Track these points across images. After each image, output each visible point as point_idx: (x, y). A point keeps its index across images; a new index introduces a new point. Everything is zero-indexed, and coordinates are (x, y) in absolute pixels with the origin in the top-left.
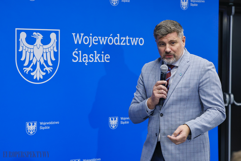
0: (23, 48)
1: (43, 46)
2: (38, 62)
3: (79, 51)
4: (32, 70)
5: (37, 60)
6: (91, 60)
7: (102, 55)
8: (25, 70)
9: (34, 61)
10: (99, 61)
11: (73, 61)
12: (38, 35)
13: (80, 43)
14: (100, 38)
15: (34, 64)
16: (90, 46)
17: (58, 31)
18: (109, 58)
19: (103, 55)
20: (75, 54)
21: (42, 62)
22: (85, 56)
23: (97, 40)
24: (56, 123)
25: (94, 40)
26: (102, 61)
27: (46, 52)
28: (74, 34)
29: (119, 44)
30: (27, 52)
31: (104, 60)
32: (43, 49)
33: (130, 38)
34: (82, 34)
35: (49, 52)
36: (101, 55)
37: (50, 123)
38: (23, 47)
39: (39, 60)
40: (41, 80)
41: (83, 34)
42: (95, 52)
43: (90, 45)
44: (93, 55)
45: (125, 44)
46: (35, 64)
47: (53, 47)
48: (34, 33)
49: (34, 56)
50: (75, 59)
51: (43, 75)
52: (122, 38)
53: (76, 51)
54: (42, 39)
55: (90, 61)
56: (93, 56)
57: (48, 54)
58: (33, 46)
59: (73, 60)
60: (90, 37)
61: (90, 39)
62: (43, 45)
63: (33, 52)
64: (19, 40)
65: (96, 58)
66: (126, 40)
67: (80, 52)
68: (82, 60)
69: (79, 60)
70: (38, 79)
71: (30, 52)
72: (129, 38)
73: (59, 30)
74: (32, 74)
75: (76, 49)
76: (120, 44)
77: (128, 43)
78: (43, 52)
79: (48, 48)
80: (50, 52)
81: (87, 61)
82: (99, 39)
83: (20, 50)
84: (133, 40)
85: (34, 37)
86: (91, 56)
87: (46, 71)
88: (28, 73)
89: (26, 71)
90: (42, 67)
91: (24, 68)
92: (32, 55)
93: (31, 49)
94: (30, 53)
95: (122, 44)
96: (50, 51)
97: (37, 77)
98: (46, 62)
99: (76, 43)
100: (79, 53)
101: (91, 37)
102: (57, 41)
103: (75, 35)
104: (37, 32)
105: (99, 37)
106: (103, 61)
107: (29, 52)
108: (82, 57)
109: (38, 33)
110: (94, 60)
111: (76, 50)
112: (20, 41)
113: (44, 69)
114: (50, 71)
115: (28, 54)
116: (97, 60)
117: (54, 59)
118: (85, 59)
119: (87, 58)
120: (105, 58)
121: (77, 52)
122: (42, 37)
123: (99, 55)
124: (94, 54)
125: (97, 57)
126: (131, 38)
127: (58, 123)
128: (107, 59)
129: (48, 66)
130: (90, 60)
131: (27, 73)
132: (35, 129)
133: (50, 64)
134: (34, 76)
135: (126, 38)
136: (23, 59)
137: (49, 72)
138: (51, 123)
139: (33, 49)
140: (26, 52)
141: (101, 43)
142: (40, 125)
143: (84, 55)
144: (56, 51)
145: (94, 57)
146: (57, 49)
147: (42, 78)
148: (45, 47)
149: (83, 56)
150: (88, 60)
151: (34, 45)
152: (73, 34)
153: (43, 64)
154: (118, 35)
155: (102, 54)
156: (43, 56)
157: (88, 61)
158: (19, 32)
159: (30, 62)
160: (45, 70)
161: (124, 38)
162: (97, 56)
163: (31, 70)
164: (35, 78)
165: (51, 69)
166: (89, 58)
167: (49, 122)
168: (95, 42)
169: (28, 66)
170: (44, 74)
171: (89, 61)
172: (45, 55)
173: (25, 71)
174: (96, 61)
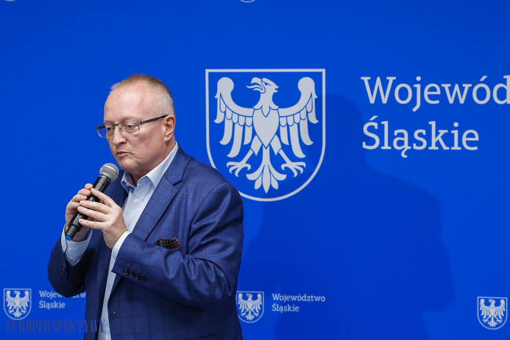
0: (225, 115)
1: (280, 110)
2: (266, 148)
3: (383, 123)
4: (249, 167)
5: (263, 144)
6: (420, 144)
7: (452, 132)
8: (230, 166)
9: (255, 148)
10: (445, 148)
11: (365, 146)
12: (264, 84)
13: (385, 100)
14: (447, 86)
15: (254, 154)
16: (415, 110)
17: (321, 73)
18: (477, 138)
19: (456, 132)
20: (371, 129)
21: (277, 148)
22: (401, 135)
23: (438, 92)
24: (317, 299)
25: (426, 93)
26: (452, 148)
27: (287, 124)
28: (366, 79)
30: (236, 125)
31: (460, 144)
32: (280, 117)
34: (391, 79)
35: (296, 125)
36: (449, 132)
37: (299, 298)
38: (225, 112)
39: (270, 145)
40: (272, 192)
41: (395, 78)
42: (433, 124)
43: (415, 105)
44: (424, 132)
46: (256, 154)
47: (307, 112)
48: (255, 80)
49: (254, 133)
50: (371, 141)
51: (278, 181)
53: (374, 121)
54: (274, 93)
55: (415, 147)
56: (424, 134)
57: (294, 130)
58: (252, 110)
59: (364, 143)
60: (415, 86)
61: (414, 90)
62: (277, 107)
63: (252, 124)
64: (216, 97)
65: (434, 140)
67: (386, 123)
68: (390, 144)
69: (382, 143)
70: (266, 189)
71: (245, 124)
73: (323, 71)
74: (250, 177)
75: (375, 117)
78: (280, 124)
79: (293, 115)
80: (298, 124)
81: (406, 147)
82: (443, 89)
83: (218, 120)
85: (255, 89)
86: (420, 135)
87: (288, 171)
88: (239, 174)
89: (234, 171)
90: (276, 161)
91: (229, 164)
92: (249, 131)
93: (245, 116)
94: (244, 126)
96: (297, 122)
97: (262, 186)
98: (287, 149)
99: (372, 100)
100: (381, 127)
101: (418, 86)
102: (316, 97)
103: (369, 80)
104: (261, 75)
105: (443, 85)
106: (456, 147)
107: (242, 124)
108: (392, 137)
109: (265, 80)
110: (429, 144)
111: (372, 119)
112: (217, 99)
113: (283, 167)
114: (298, 171)
115: (238, 130)
116: (438, 144)
117: (308, 142)
118: (401, 143)
119: (406, 139)
120: (464, 139)
121: (376, 125)
122: (276, 89)
123: (442, 132)
124: (429, 129)
125: (439, 138)
127: (323, 299)
128: (470, 143)
129: (294, 159)
130: (415, 145)
131: (236, 174)
132: (260, 309)
133: (298, 152)
134: (254, 181)
136: (225, 141)
137: (296, 174)
138: (302, 298)
139: (252, 117)
140: (234, 124)
141: (451, 101)
142: (273, 302)
143: (396, 132)
144: (314, 121)
145: (428, 138)
146: (319, 116)
147: (276, 186)
148: (284, 111)
149: (396, 134)
150: (410, 144)
151: (255, 107)
152: (362, 78)
153: (278, 153)
155: (455, 129)
156: (278, 133)
157: (410, 148)
158: (215, 78)
159: (245, 148)
160: (285, 168)
162: (437, 134)
163: (246, 168)
164: (257, 186)
165: (302, 167)
166: (412, 140)
167: (298, 295)
168: (432, 97)
169: (238, 159)
170: (283, 177)
171: (412, 147)
172: (283, 131)
173: (231, 170)
174: (434, 147)
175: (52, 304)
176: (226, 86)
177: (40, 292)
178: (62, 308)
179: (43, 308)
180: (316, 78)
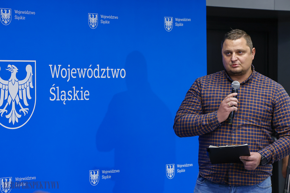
2: (14, 101)
3: (57, 87)
4: (7, 111)
5: (12, 99)
6: (70, 98)
7: (81, 91)
9: (9, 101)
10: (79, 99)
11: (51, 99)
12: (12, 68)
13: (57, 76)
14: (78, 69)
16: (68, 81)
18: (89, 95)
19: (82, 92)
20: (53, 91)
21: (18, 101)
22: (63, 93)
23: (76, 73)
24: (33, 178)
25: (72, 73)
26: (81, 99)
27: (22, 89)
28: (51, 66)
29: (98, 77)
30: (1, 90)
32: (19, 85)
33: (111, 69)
34: (60, 66)
36: (80, 91)
39: (15, 99)
40: (16, 124)
41: (61, 65)
42: (74, 87)
44: (71, 91)
45: (105, 77)
46: (10, 104)
47: (29, 83)
48: (9, 66)
49: (9, 94)
50: (53, 97)
51: (18, 118)
52: (102, 69)
53: (53, 87)
54: (17, 73)
55: (68, 99)
57: (24, 92)
58: (8, 81)
60: (68, 69)
61: (68, 71)
62: (18, 80)
63: (8, 89)
65: (75, 96)
66: (106, 71)
67: (58, 88)
68: (60, 98)
69: (57, 98)
70: (14, 123)
72: (109, 69)
73: (35, 61)
74: (7, 117)
75: (54, 85)
76: (100, 77)
77: (109, 76)
78: (19, 89)
79: (24, 84)
80: (26, 89)
81: (65, 99)
82: (77, 71)
84: (114, 71)
85: (9, 71)
86: (70, 93)
87: (22, 113)
88: (2, 115)
90: (17, 108)
92: (7, 93)
93: (5, 85)
94: (5, 90)
95: (102, 77)
96: (25, 87)
97: (12, 121)
98: (22, 101)
99: (53, 77)
100: (56, 89)
101: (69, 69)
102: (33, 75)
104: (11, 64)
105: (77, 69)
106: (82, 99)
108: (60, 95)
109: (13, 66)
111: (53, 86)
113: (20, 111)
115: (2, 92)
116: (76, 98)
117: (30, 97)
118: (63, 97)
119: (65, 95)
120: (85, 95)
121: (54, 88)
122: (17, 71)
123: (77, 91)
124: (72, 90)
125: (76, 94)
126: (112, 70)
127: (35, 178)
128: (87, 97)
129: (24, 106)
132: (10, 186)
133: (26, 103)
134: (9, 119)
135: (106, 69)
137: (25, 114)
138: (27, 179)
139: (8, 85)
141: (80, 77)
143: (62, 92)
144: (32, 87)
145: (72, 94)
146: (34, 85)
147: (17, 121)
148: (20, 82)
150: (66, 98)
152: (49, 65)
153: (18, 104)
154: (98, 65)
155: (81, 90)
156: (18, 93)
157: (66, 100)
159: (5, 102)
161: (105, 70)
162: (76, 92)
164: (10, 121)
165: (27, 110)
166: (67, 96)
168: (74, 75)
169: (2, 107)
170: (20, 116)
171: (67, 99)
172: (20, 92)
174: (74, 99)
180: (33, 65)
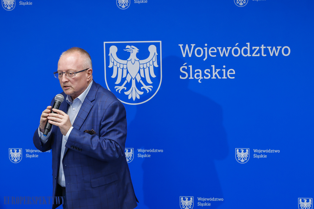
0: (113, 64)
1: (139, 61)
2: (134, 79)
3: (189, 66)
4: (126, 88)
5: (132, 77)
6: (207, 76)
7: (223, 70)
8: (116, 88)
9: (128, 79)
10: (219, 78)
11: (181, 77)
12: (132, 48)
13: (190, 55)
14: (219, 48)
15: (128, 82)
16: (204, 60)
17: (159, 43)
18: (234, 73)
19: (224, 70)
20: (184, 69)
21: (139, 79)
22: (198, 72)
23: (216, 51)
24: (159, 151)
25: (210, 52)
26: (223, 78)
27: (143, 67)
28: (181, 45)
29: (249, 55)
30: (119, 69)
31: (226, 76)
32: (140, 64)
33: (267, 47)
34: (193, 45)
35: (148, 68)
36: (221, 70)
37: (151, 151)
38: (113, 62)
39: (135, 77)
40: (137, 100)
41: (195, 45)
42: (213, 66)
43: (205, 57)
44: (209, 70)
45: (259, 55)
46: (129, 82)
47: (153, 62)
48: (128, 47)
49: (128, 72)
50: (184, 75)
51: (140, 95)
52: (253, 48)
53: (185, 65)
54: (137, 53)
55: (205, 77)
56: (209, 71)
57: (147, 70)
58: (127, 61)
59: (181, 76)
60: (204, 48)
61: (204, 50)
62: (139, 60)
63: (127, 68)
64: (109, 55)
65: (214, 74)
66: (260, 50)
67: (191, 66)
68: (193, 76)
69: (189, 76)
70: (134, 99)
71: (123, 68)
72: (265, 47)
73: (160, 42)
74: (126, 93)
75: (185, 64)
76: (251, 55)
77: (264, 54)
78: (140, 68)
79: (146, 63)
80: (149, 68)
81: (201, 78)
82: (218, 50)
83: (110, 66)
84: (272, 49)
85: (128, 51)
86: (207, 72)
87: (144, 90)
88: (120, 92)
89: (118, 90)
90: (139, 85)
91: (116, 87)
92: (125, 71)
93: (123, 64)
94: (123, 69)
95: (254, 55)
96: (148, 66)
97: (132, 97)
98: (144, 79)
99: (184, 56)
100: (189, 68)
101: (206, 49)
102: (157, 54)
103: (182, 46)
104: (130, 44)
105: (218, 48)
106: (224, 77)
107: (122, 68)
108: (194, 73)
109: (132, 46)
110: (212, 76)
111: (184, 65)
112: (109, 56)
113: (142, 88)
114: (149, 90)
115: (120, 71)
116: (216, 76)
117: (154, 76)
118: (198, 76)
119: (200, 74)
120: (228, 73)
121: (186, 67)
122: (138, 51)
123: (218, 70)
124: (211, 69)
125: (216, 73)
126: (269, 48)
127: (162, 151)
128: (231, 75)
129: (147, 84)
130: (205, 76)
131: (119, 92)
132: (132, 156)
133: (149, 81)
134: (128, 95)
135: (260, 48)
136: (114, 76)
137: (148, 91)
138: (152, 151)
139: (127, 64)
140: (118, 68)
141: (222, 55)
142: (138, 153)
143: (196, 71)
144: (157, 66)
145: (211, 73)
146: (159, 64)
147: (138, 97)
148: (142, 61)
149: (196, 72)
150: (203, 76)
151: (128, 60)
152: (179, 45)
153: (139, 82)
154: (248, 44)
155: (224, 68)
156: (139, 72)
157: (202, 78)
158: (108, 46)
159: (123, 80)
160: (143, 89)
161: (258, 48)
162: (215, 71)
163: (124, 89)
164: (129, 98)
165: (151, 88)
166: (203, 74)
167: (150, 149)
168: (212, 54)
169: (120, 85)
170: (142, 93)
171: (204, 78)
172: (142, 71)
173: (117, 90)
174: (214, 78)
175: (32, 155)
176: (113, 50)
177: (26, 150)
178: (37, 157)
179: (28, 157)
180: (157, 45)
